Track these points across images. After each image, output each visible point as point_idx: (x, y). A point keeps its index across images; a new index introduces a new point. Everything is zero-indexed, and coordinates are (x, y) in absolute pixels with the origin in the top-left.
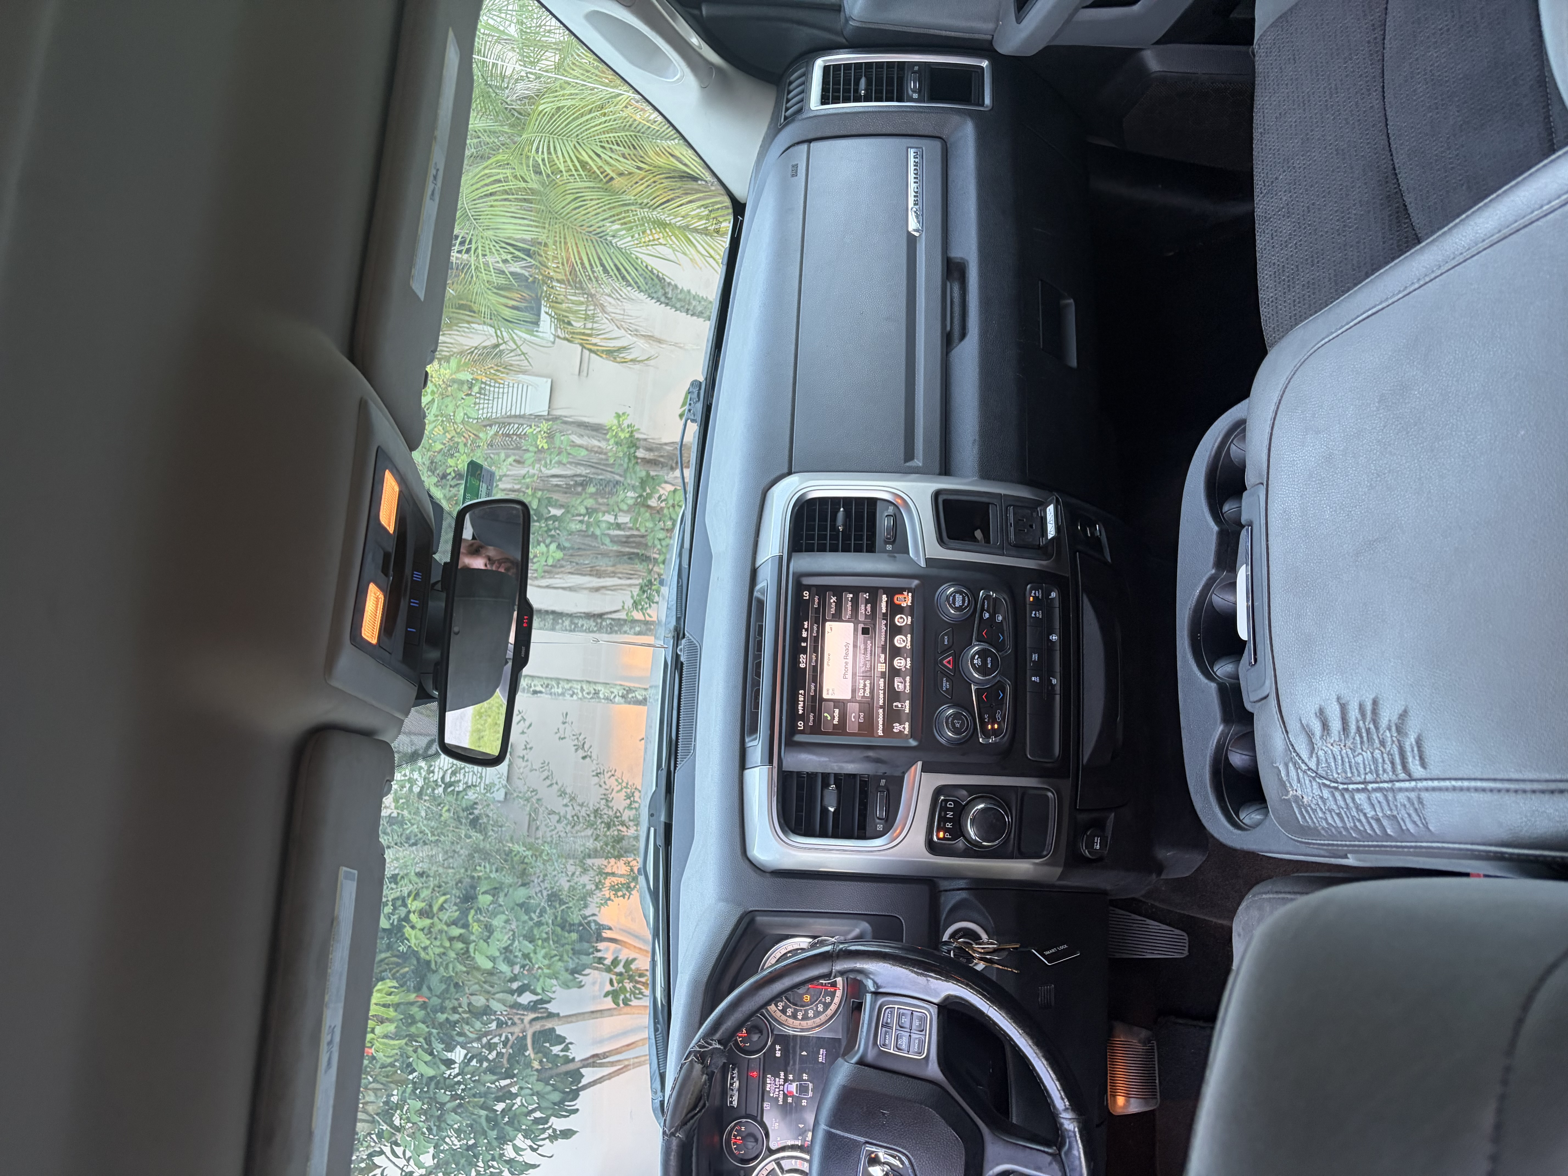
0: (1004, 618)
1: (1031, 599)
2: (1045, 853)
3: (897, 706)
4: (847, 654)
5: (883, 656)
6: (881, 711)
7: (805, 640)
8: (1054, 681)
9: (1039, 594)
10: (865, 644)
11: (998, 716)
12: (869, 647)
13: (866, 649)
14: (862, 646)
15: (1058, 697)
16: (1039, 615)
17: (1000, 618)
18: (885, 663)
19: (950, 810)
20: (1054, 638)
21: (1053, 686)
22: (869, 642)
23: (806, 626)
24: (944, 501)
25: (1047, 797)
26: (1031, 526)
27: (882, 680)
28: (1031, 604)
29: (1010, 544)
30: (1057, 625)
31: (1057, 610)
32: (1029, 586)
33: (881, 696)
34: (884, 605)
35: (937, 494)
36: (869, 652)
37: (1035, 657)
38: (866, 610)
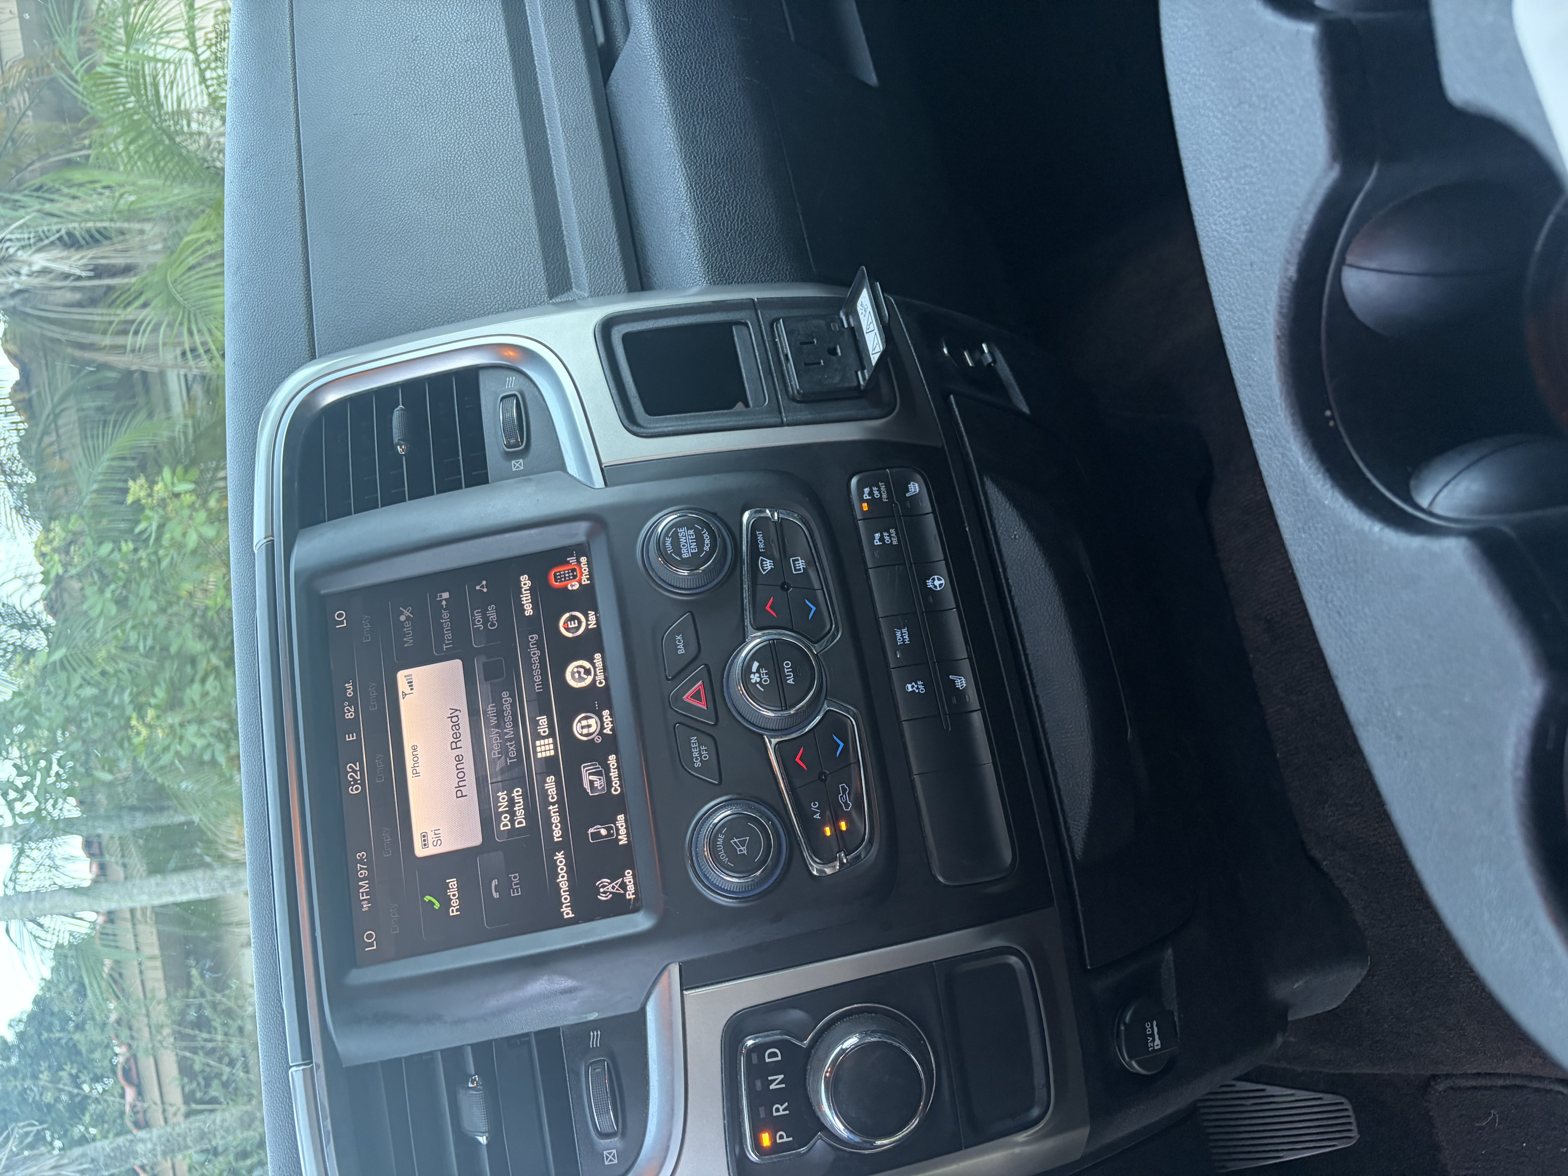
0: (810, 562)
1: (865, 506)
2: (1035, 1112)
3: (597, 835)
4: (457, 737)
5: (543, 720)
6: (560, 856)
7: (352, 727)
8: (961, 682)
9: (881, 492)
10: (498, 701)
11: (845, 799)
12: (507, 706)
13: (500, 714)
14: (491, 709)
15: (977, 719)
16: (891, 538)
17: (801, 564)
18: (552, 734)
19: (776, 1069)
20: (938, 582)
21: (960, 694)
22: (505, 695)
23: (350, 693)
24: (627, 339)
25: (1010, 967)
26: (833, 352)
27: (551, 779)
28: (866, 517)
29: (794, 399)
30: (936, 551)
31: (930, 520)
32: (854, 481)
33: (555, 819)
34: (526, 599)
35: (606, 327)
36: (508, 718)
37: (903, 636)
38: (486, 620)
